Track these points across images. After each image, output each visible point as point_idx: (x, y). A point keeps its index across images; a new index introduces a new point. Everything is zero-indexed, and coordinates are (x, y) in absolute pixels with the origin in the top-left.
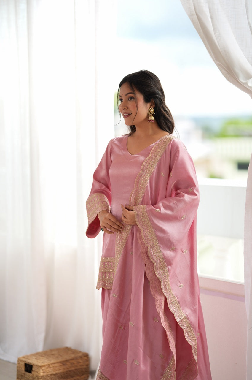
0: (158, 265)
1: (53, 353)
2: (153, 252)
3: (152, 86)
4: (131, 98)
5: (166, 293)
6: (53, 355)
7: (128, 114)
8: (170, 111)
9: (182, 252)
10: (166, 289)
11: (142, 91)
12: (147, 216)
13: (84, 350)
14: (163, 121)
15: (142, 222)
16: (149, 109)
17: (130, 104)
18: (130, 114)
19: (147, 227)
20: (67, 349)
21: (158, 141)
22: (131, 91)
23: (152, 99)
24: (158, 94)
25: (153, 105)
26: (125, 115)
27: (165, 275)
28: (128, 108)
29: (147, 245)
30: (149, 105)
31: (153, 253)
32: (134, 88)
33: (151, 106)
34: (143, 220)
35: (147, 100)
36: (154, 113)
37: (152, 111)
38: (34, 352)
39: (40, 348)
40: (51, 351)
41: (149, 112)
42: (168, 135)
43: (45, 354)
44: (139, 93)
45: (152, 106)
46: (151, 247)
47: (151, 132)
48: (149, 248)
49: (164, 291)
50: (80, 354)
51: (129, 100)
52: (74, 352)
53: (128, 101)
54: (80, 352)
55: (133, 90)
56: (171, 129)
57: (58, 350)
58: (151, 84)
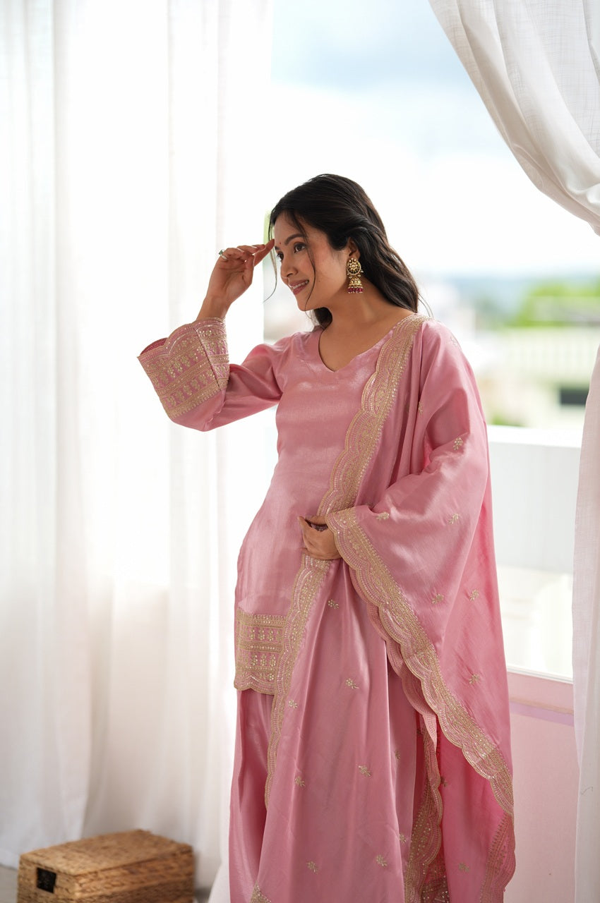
0: (410, 645)
1: (107, 843)
2: (393, 618)
3: (345, 207)
4: (299, 246)
5: (435, 704)
6: (105, 848)
7: (300, 285)
8: (399, 259)
9: (466, 597)
10: (434, 695)
11: (321, 225)
12: (363, 535)
13: (182, 837)
14: (385, 285)
15: (355, 551)
16: (348, 261)
17: (301, 260)
18: (306, 284)
19: (367, 560)
20: (142, 836)
21: (391, 332)
22: (294, 232)
23: (348, 240)
24: (363, 224)
25: (355, 252)
26: (294, 288)
27: (429, 664)
28: (297, 271)
29: (376, 603)
30: (345, 253)
31: (394, 620)
32: (301, 222)
33: (350, 255)
34: (356, 547)
35: (337, 243)
36: (361, 270)
37: (356, 265)
38: (59, 841)
39: (74, 833)
40: (102, 838)
41: (348, 269)
42: (410, 315)
43: (86, 846)
44: (316, 230)
45: (354, 255)
46: (386, 607)
47: (368, 314)
48: (382, 609)
49: (429, 701)
50: (172, 848)
51: (295, 252)
52: (158, 841)
53: (296, 255)
54: (172, 842)
55: (299, 227)
56: (412, 303)
57: (119, 836)
58: (340, 204)
